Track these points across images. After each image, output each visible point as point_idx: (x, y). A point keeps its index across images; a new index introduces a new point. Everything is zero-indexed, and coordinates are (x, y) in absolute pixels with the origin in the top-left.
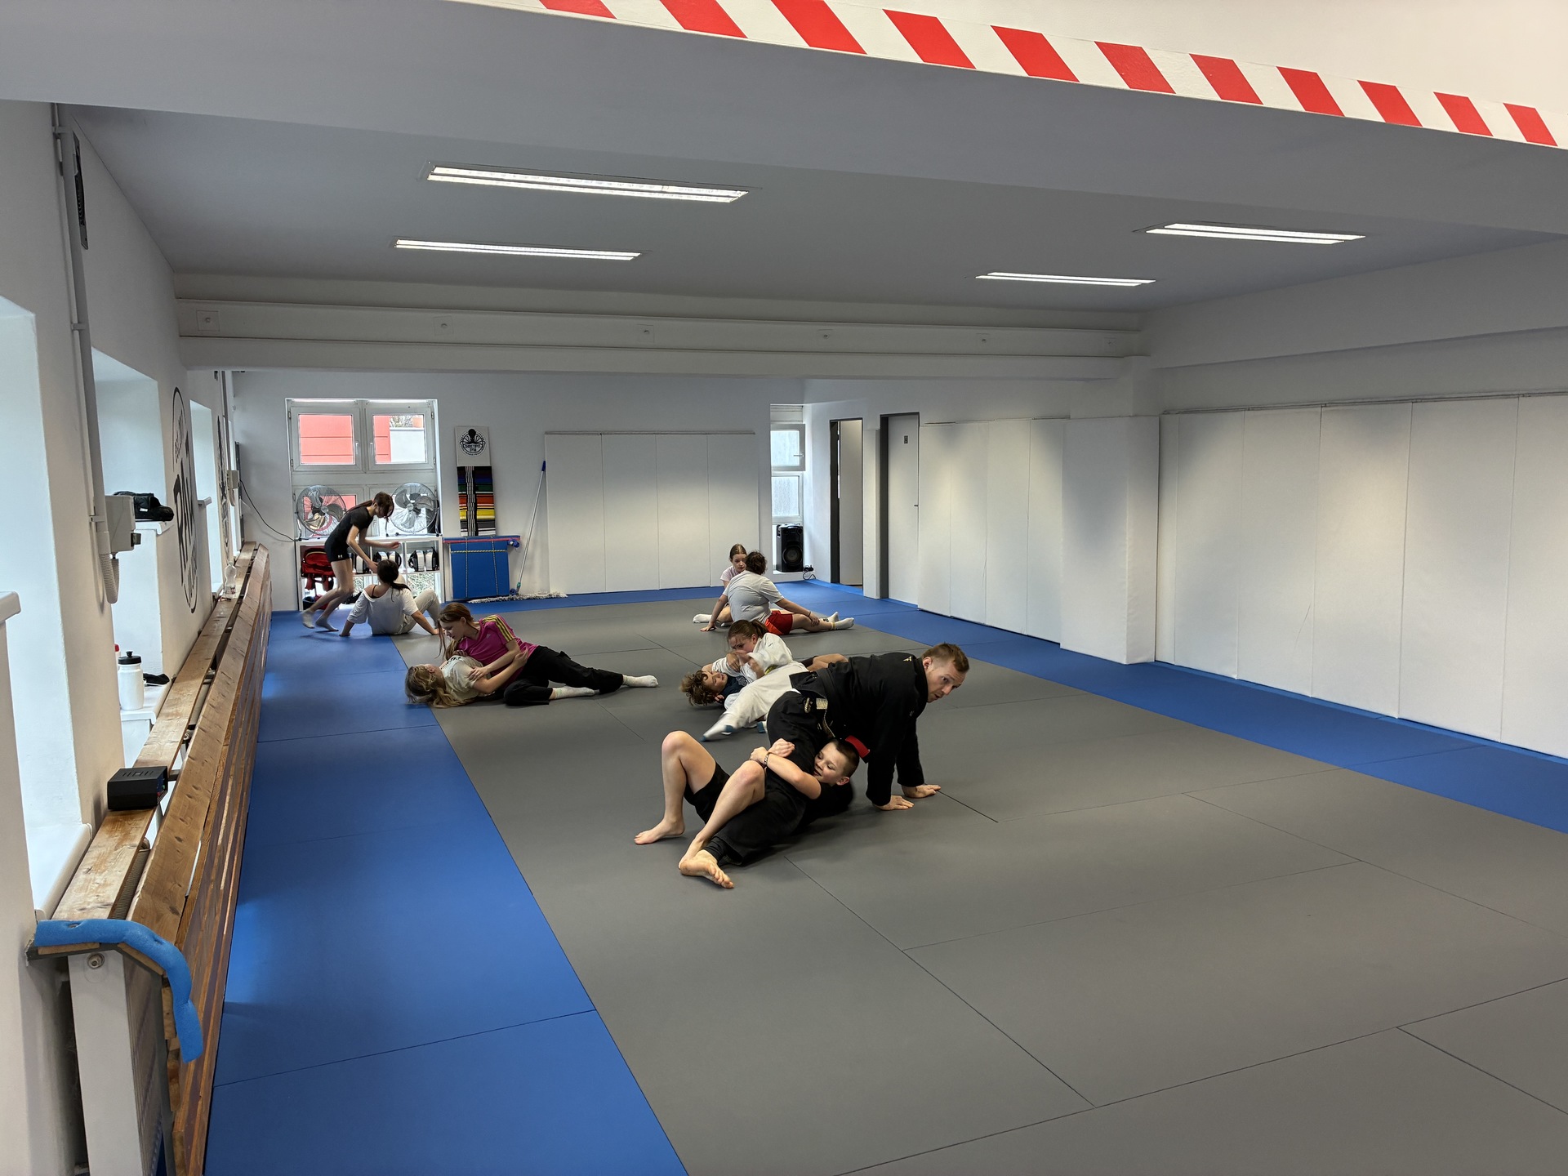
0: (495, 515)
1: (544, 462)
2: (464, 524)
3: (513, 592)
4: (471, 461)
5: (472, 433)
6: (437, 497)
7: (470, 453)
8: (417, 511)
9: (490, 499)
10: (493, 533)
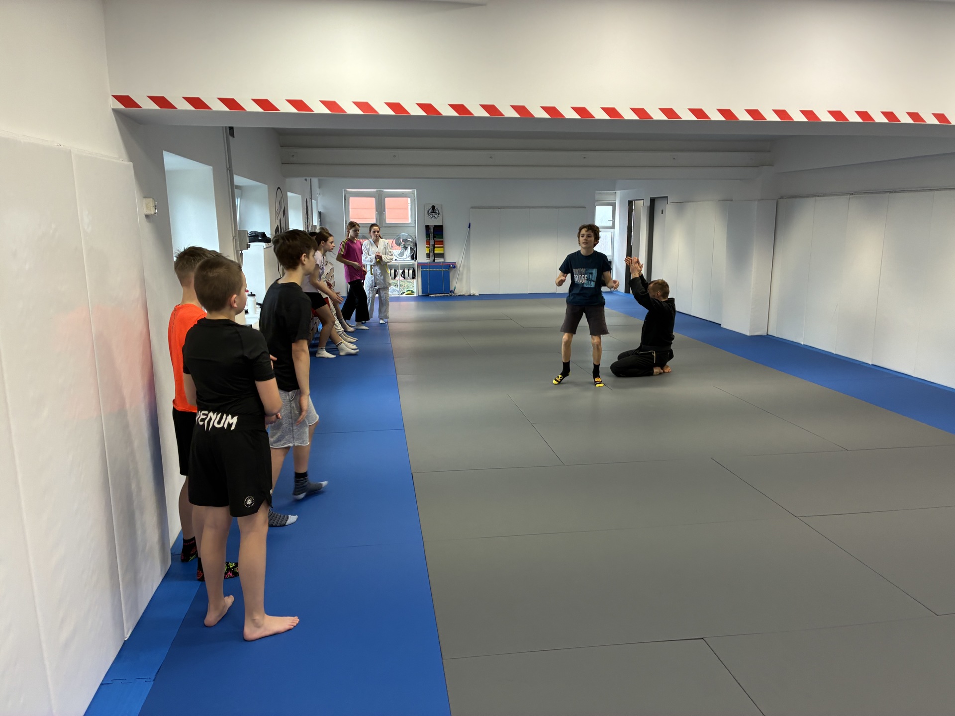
0: (444, 251)
1: (470, 224)
2: (428, 255)
3: (451, 292)
4: (433, 223)
5: (433, 207)
6: (416, 241)
7: (432, 218)
8: (406, 248)
9: (442, 243)
10: (442, 260)
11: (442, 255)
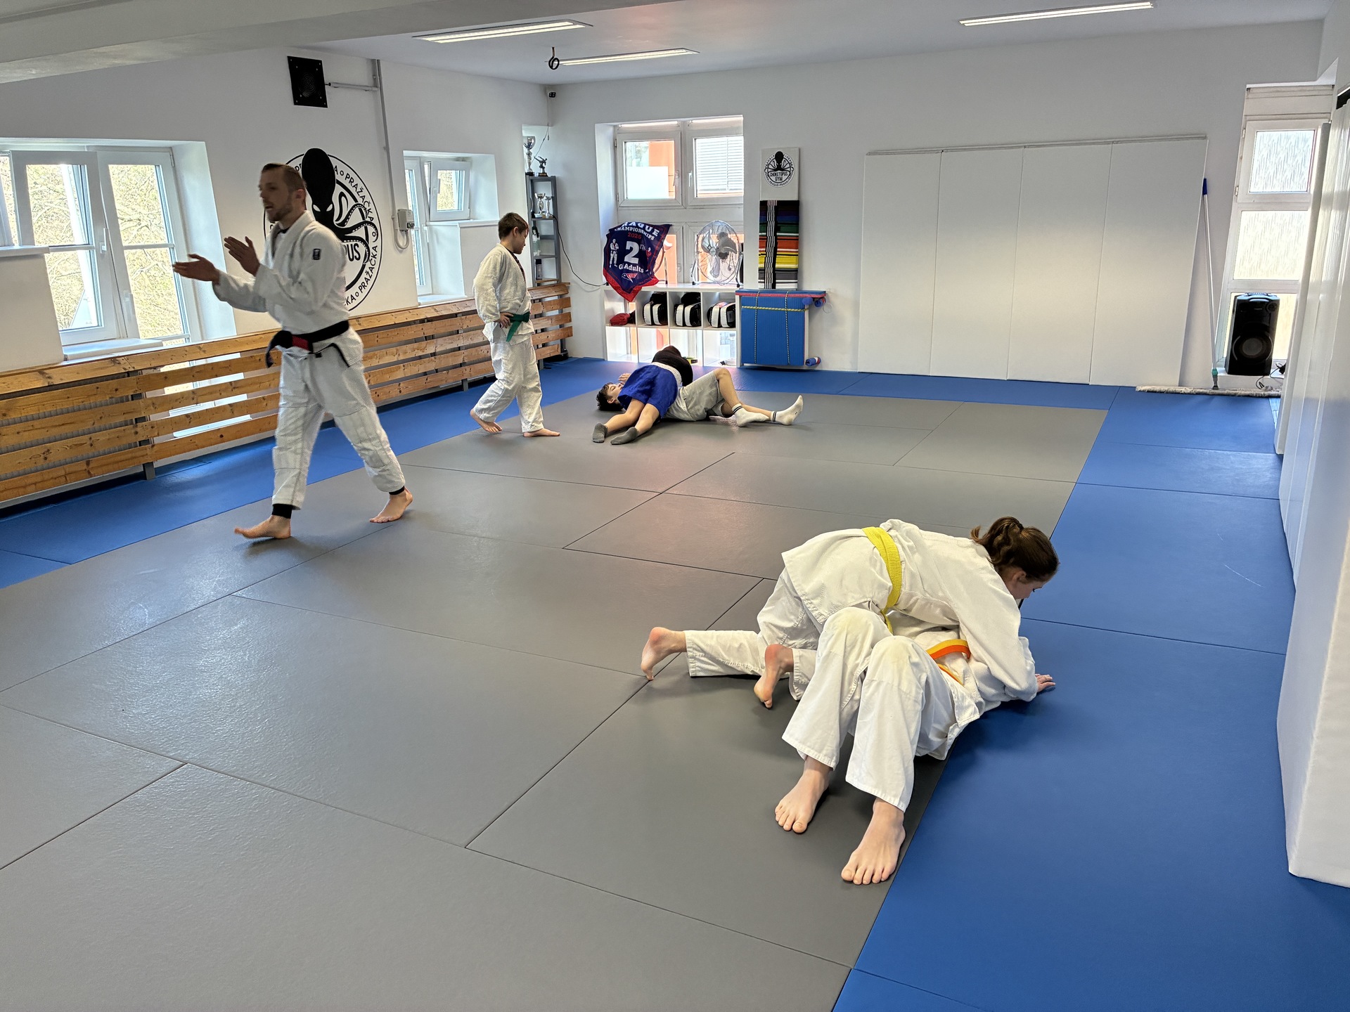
0: (800, 262)
2: (762, 271)
3: (809, 365)
4: (776, 193)
5: (779, 157)
7: (774, 183)
9: (796, 243)
10: (792, 286)
11: (794, 274)
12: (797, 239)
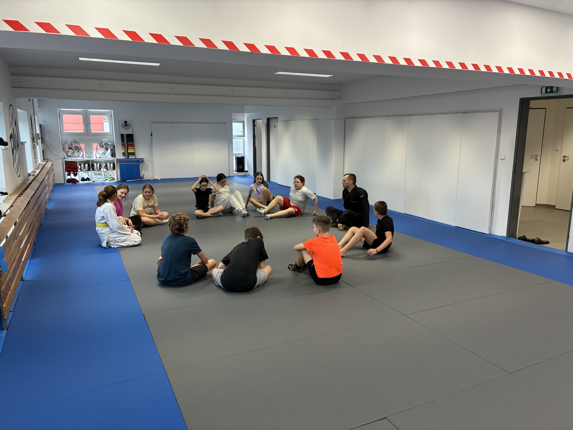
0: (135, 151)
1: (152, 133)
2: (124, 154)
3: (141, 178)
4: (126, 132)
5: (126, 122)
6: (114, 144)
7: (125, 129)
8: (107, 149)
9: (133, 145)
10: (134, 157)
12: (133, 144)
